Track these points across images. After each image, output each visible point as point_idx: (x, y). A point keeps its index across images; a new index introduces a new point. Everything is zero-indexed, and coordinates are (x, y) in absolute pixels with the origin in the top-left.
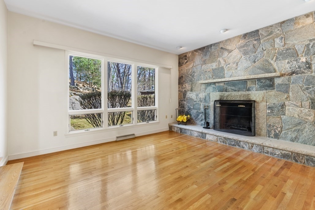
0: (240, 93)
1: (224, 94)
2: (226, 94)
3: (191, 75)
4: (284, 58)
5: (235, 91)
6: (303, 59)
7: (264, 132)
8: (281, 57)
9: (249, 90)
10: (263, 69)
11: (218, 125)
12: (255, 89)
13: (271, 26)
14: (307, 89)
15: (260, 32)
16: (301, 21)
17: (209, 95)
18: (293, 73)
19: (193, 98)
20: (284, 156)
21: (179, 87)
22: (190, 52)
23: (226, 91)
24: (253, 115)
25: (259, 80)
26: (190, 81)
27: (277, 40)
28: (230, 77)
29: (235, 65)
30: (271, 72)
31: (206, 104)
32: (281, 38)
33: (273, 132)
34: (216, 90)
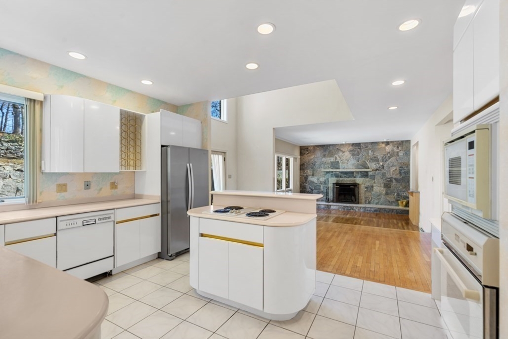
0: (350, 179)
1: (339, 179)
2: (341, 179)
3: (312, 164)
4: (373, 161)
5: (347, 177)
6: (381, 164)
7: (363, 201)
8: (371, 161)
9: (355, 177)
10: (362, 166)
12: (358, 177)
13: (367, 143)
14: (383, 178)
15: (361, 144)
16: (380, 145)
17: (328, 179)
18: (377, 170)
19: (314, 181)
20: (375, 211)
21: (300, 172)
22: (311, 146)
23: (341, 177)
24: (357, 192)
25: (361, 172)
26: (312, 168)
27: (370, 152)
28: (343, 169)
29: (346, 161)
30: (367, 168)
31: (326, 186)
32: (372, 151)
33: (368, 201)
34: (333, 176)
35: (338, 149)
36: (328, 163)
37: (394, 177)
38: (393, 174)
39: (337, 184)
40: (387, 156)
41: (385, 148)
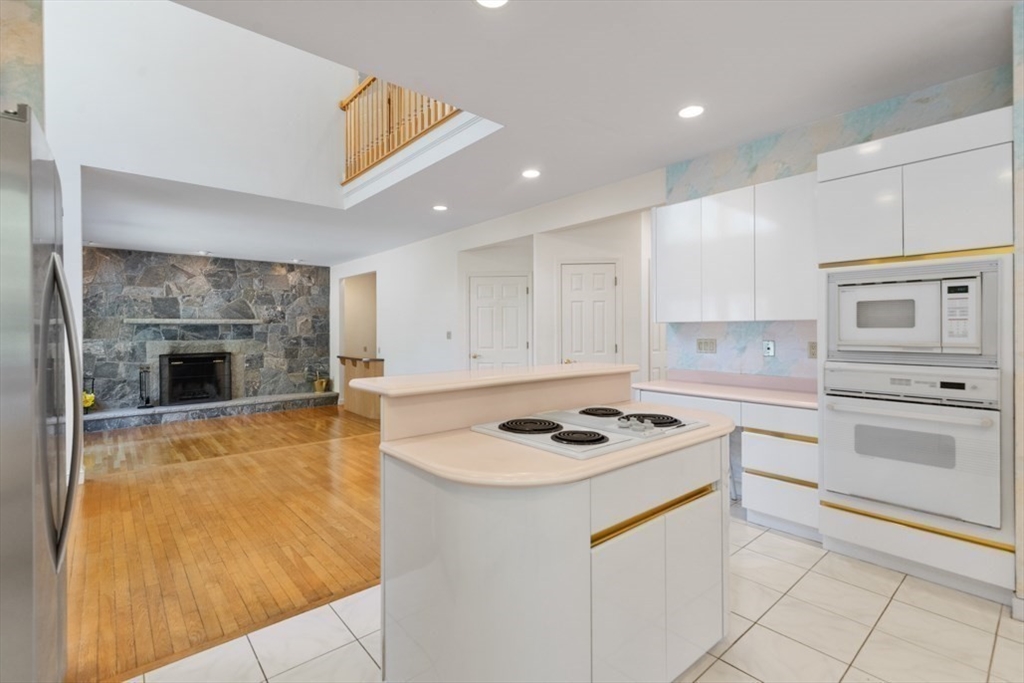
0: (208, 342)
1: (179, 344)
2: (184, 343)
4: (263, 303)
5: (200, 339)
6: (279, 309)
7: (242, 391)
8: (259, 302)
9: (221, 338)
10: (239, 312)
11: (166, 398)
12: (229, 337)
13: (249, 261)
14: (283, 338)
15: (236, 263)
16: (278, 269)
17: (143, 346)
18: (271, 321)
23: (183, 338)
24: (227, 372)
25: (235, 325)
27: (256, 281)
28: (191, 317)
29: (199, 300)
30: (249, 318)
31: (137, 363)
32: (260, 280)
33: (251, 389)
34: (160, 337)
35: (173, 266)
36: (143, 301)
37: (304, 335)
38: (302, 330)
39: (172, 357)
40: (291, 294)
41: (286, 276)
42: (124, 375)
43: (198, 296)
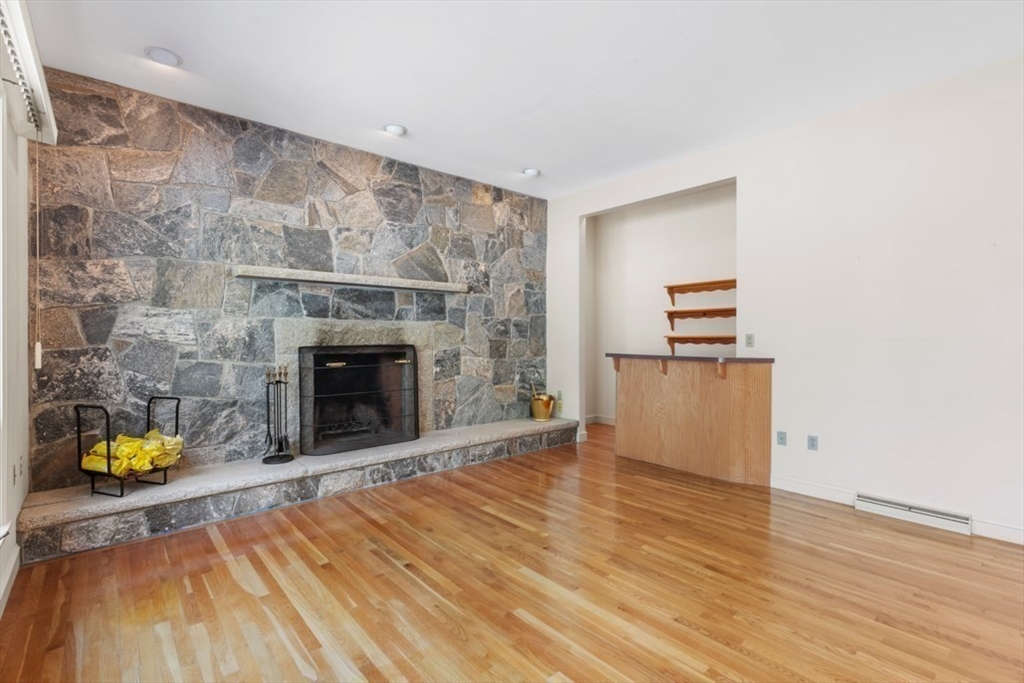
0: (379, 324)
1: (333, 326)
2: (340, 325)
4: (460, 255)
5: (366, 316)
6: (482, 268)
7: (431, 421)
8: (455, 252)
9: (399, 317)
10: (426, 268)
11: (313, 438)
12: (412, 315)
13: (440, 175)
14: (486, 321)
16: (480, 194)
17: (268, 326)
18: (470, 289)
19: (172, 338)
21: (38, 272)
23: (338, 314)
24: (407, 383)
25: (419, 292)
26: (155, 250)
27: (450, 213)
28: (350, 270)
29: (365, 239)
30: (439, 280)
31: (259, 364)
32: (457, 212)
33: (444, 416)
34: (299, 311)
35: (321, 164)
36: (268, 233)
37: (514, 319)
38: (512, 308)
39: (321, 352)
40: (497, 242)
41: (490, 208)
42: (232, 391)
43: (363, 232)
